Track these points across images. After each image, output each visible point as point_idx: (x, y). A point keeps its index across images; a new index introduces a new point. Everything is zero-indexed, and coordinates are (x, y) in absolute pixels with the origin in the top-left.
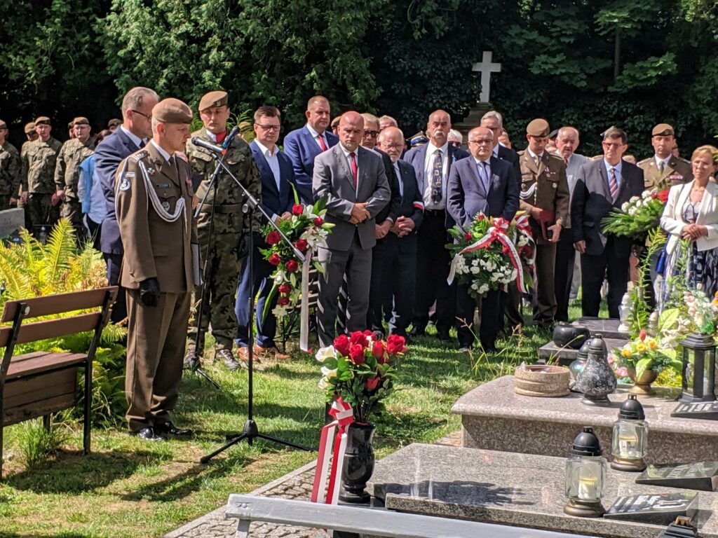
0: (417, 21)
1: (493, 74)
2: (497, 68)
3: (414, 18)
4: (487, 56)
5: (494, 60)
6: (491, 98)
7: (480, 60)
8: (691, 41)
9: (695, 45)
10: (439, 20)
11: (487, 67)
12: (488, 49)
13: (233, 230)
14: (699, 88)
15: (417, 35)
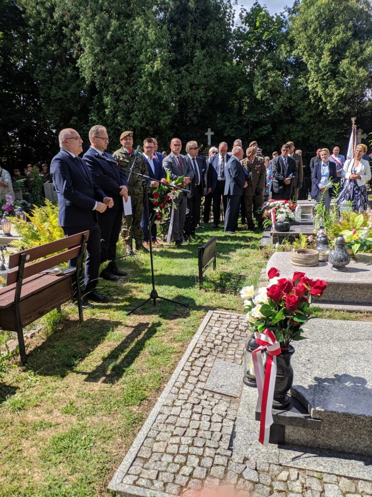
0: (187, 119)
1: (211, 135)
2: (213, 133)
3: (186, 118)
4: (209, 130)
5: (212, 131)
6: (211, 144)
7: (207, 131)
8: (275, 120)
9: (276, 121)
10: (194, 118)
11: (209, 133)
12: (209, 128)
13: (141, 192)
14: (278, 135)
15: (188, 123)
